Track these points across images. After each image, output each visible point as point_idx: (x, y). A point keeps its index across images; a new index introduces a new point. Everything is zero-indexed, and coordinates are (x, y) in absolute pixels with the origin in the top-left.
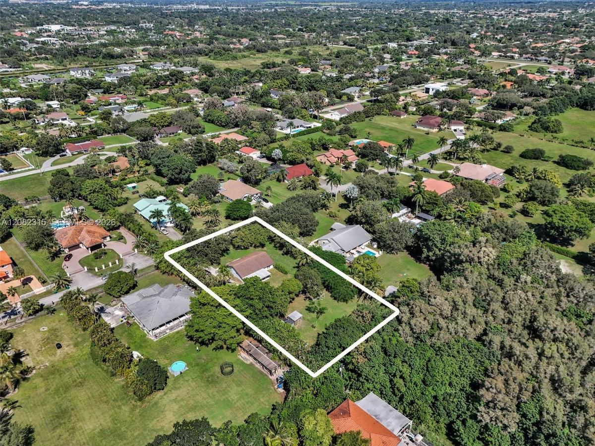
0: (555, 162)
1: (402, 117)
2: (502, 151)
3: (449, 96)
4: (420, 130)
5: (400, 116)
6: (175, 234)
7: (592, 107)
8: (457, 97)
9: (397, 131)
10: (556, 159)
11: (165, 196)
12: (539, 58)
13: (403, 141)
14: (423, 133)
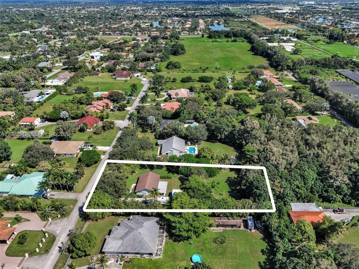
0: (198, 81)
1: (99, 75)
2: (171, 82)
3: (110, 58)
4: (119, 80)
5: (98, 75)
6: (60, 194)
7: (178, 54)
8: (115, 58)
9: (108, 83)
10: (198, 79)
11: (10, 174)
12: (124, 33)
13: (131, 86)
14: (123, 81)
